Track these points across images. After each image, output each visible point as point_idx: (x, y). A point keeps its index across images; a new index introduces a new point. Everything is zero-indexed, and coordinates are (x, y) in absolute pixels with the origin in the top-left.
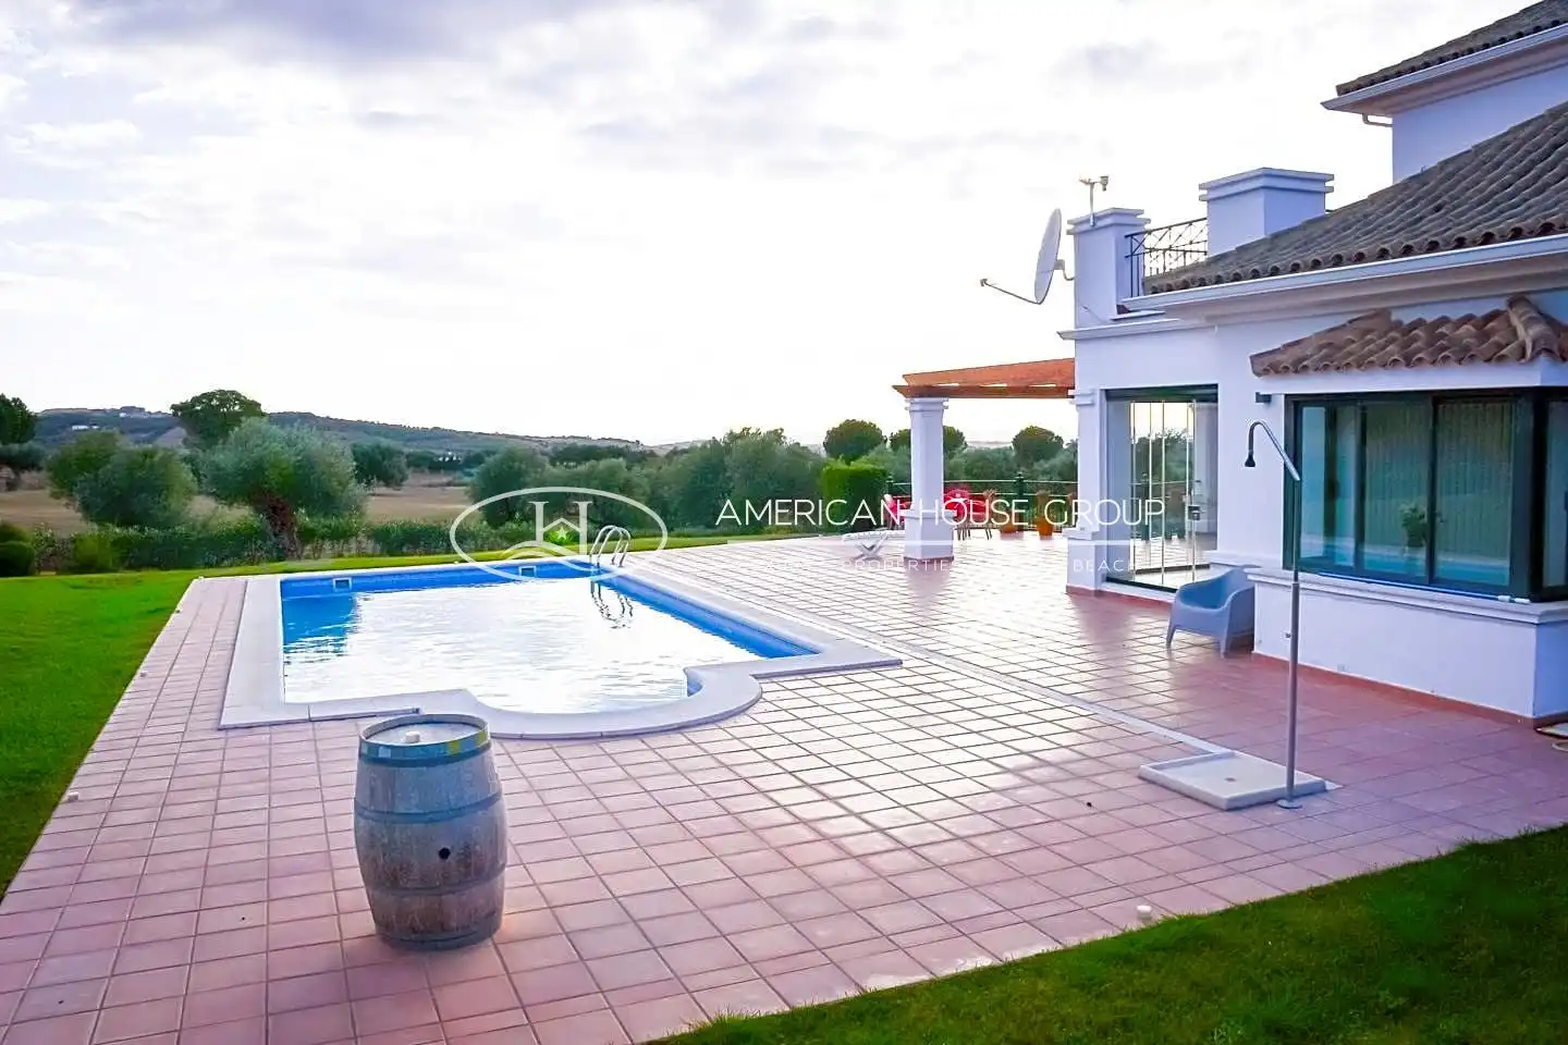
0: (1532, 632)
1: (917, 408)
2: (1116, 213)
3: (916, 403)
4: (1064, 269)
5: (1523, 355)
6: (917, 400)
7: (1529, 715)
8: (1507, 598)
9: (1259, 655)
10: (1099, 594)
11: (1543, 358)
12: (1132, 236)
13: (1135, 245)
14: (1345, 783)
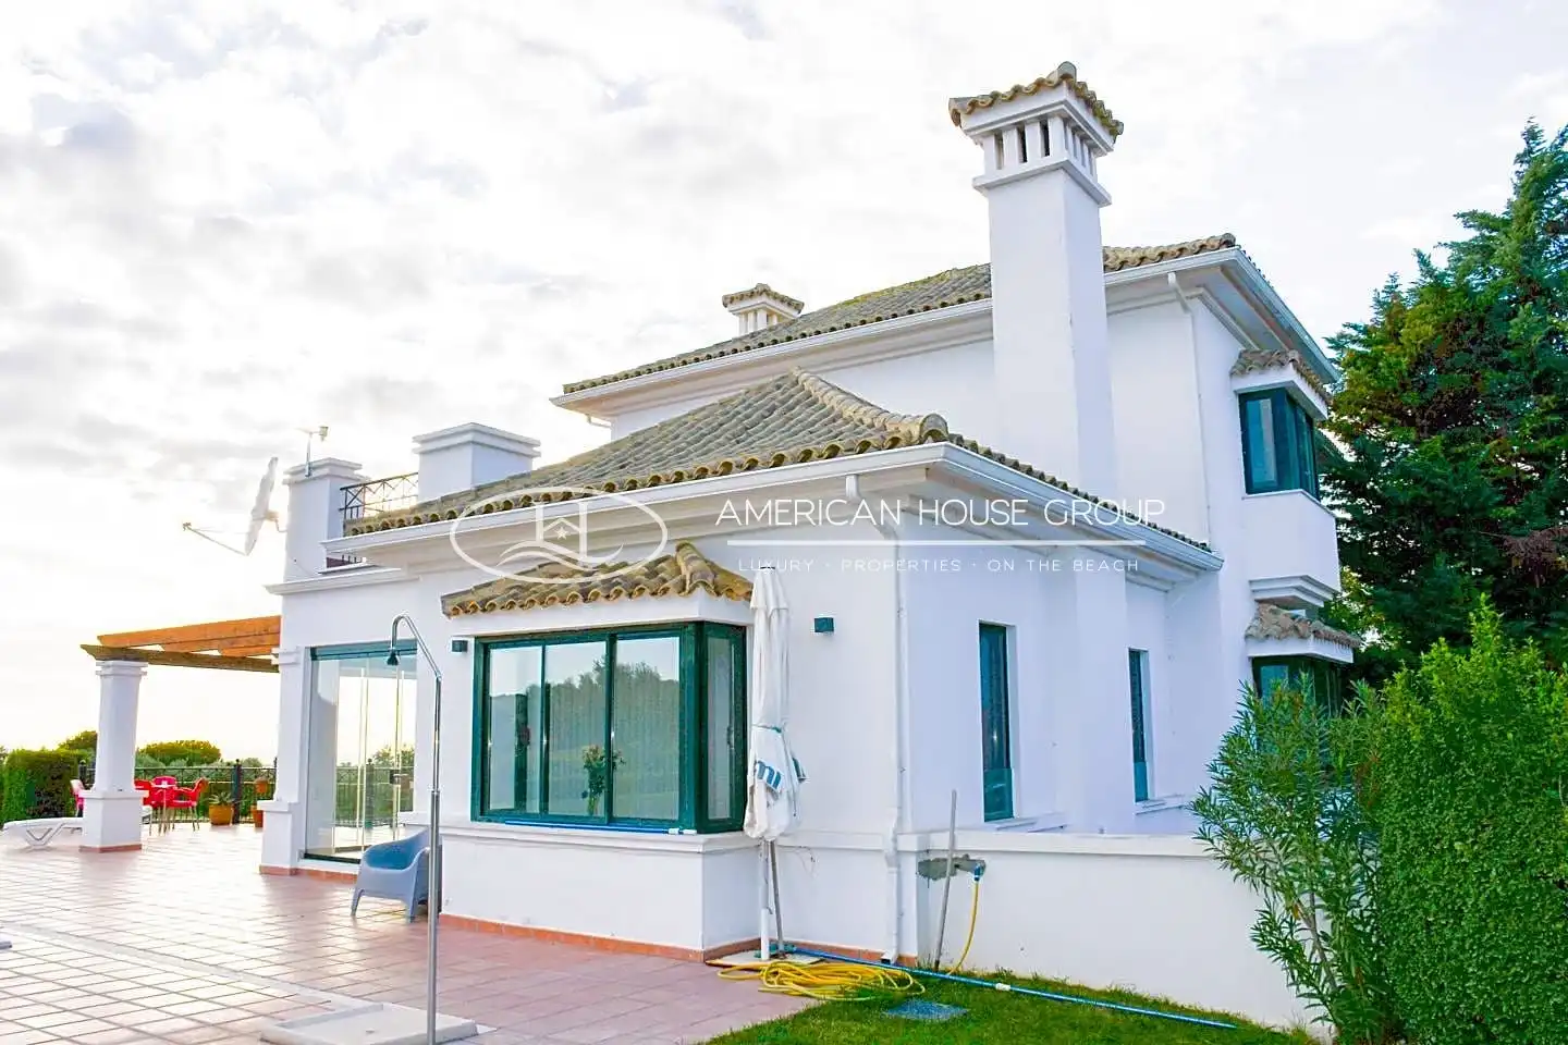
0: (699, 861)
1: (109, 671)
2: (332, 463)
3: (109, 667)
4: (276, 521)
5: (684, 589)
6: (111, 662)
7: (699, 948)
8: (676, 830)
9: (447, 917)
10: (295, 872)
11: (700, 590)
12: (346, 488)
13: (350, 497)
14: (500, 1025)
